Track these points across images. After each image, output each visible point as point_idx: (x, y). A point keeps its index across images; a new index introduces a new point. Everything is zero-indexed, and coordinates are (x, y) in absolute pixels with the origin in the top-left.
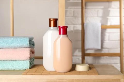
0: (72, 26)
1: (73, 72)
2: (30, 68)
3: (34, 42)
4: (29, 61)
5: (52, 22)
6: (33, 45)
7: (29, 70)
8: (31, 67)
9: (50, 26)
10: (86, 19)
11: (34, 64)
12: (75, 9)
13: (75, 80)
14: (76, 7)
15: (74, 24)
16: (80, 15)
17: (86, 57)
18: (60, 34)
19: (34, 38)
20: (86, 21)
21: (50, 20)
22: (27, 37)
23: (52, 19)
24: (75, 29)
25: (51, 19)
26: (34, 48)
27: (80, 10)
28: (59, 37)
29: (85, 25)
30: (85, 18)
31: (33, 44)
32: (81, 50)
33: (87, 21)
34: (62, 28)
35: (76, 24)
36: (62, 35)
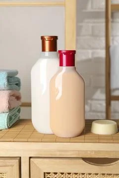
0: (90, 51)
1: (87, 136)
2: (9, 128)
3: (19, 79)
4: (8, 114)
5: (47, 43)
6: (18, 84)
7: (8, 130)
8: (11, 125)
9: (44, 50)
10: (113, 40)
11: (19, 118)
12: (94, 23)
13: (89, 152)
14: (96, 20)
15: (93, 48)
16: (103, 33)
17: (113, 103)
18: (61, 64)
19: (19, 73)
20: (113, 43)
21: (43, 38)
22: (4, 70)
23: (47, 37)
24: (96, 56)
25: (45, 37)
26: (20, 89)
27: (104, 25)
28: (59, 71)
29: (111, 49)
30: (111, 38)
31: (18, 82)
32: (104, 90)
33: (115, 43)
34: (65, 54)
35: (97, 49)
36: (65, 68)
